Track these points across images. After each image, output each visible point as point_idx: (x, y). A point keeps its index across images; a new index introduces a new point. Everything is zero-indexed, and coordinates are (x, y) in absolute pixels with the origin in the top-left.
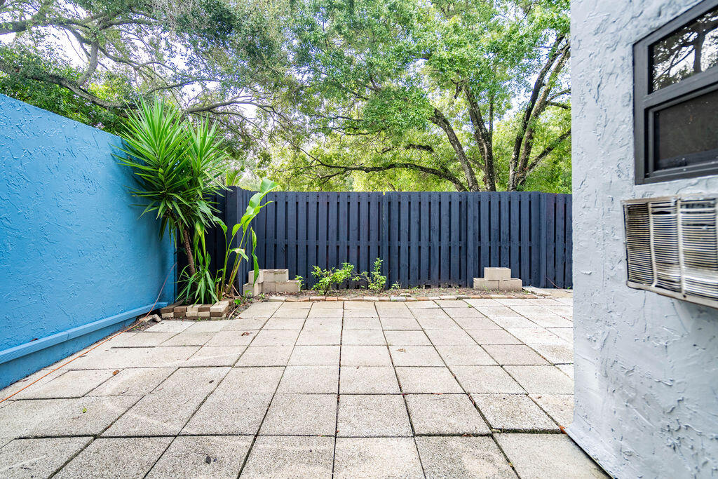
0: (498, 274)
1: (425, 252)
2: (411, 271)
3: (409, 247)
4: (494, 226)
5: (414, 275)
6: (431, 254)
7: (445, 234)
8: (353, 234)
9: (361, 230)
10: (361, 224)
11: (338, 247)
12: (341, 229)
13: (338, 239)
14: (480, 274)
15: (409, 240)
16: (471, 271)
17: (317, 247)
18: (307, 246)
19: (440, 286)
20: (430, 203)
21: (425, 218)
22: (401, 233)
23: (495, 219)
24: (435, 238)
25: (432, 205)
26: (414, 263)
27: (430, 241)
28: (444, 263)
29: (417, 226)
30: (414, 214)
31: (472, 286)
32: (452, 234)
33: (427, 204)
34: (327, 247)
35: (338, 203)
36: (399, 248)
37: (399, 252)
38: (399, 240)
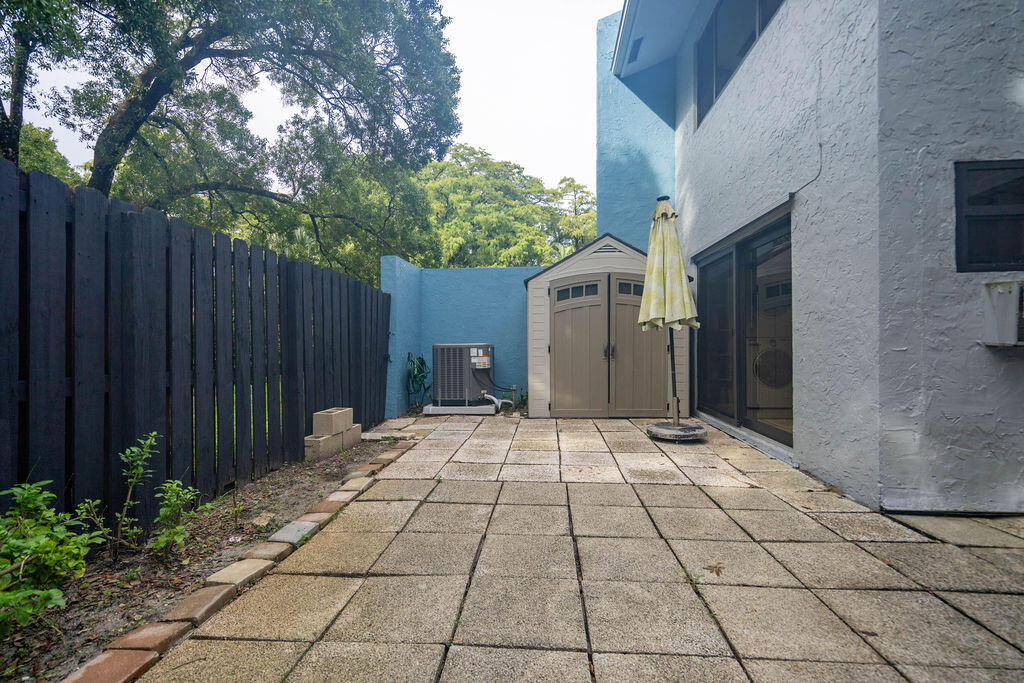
3: (192, 389)
5: (205, 463)
7: (259, 348)
14: (309, 429)
15: (192, 367)
19: (252, 479)
23: (318, 318)
26: (204, 431)
27: (234, 365)
29: (209, 327)
30: (204, 291)
31: (304, 457)
32: (271, 346)
36: (169, 391)
37: (168, 405)
38: (169, 369)
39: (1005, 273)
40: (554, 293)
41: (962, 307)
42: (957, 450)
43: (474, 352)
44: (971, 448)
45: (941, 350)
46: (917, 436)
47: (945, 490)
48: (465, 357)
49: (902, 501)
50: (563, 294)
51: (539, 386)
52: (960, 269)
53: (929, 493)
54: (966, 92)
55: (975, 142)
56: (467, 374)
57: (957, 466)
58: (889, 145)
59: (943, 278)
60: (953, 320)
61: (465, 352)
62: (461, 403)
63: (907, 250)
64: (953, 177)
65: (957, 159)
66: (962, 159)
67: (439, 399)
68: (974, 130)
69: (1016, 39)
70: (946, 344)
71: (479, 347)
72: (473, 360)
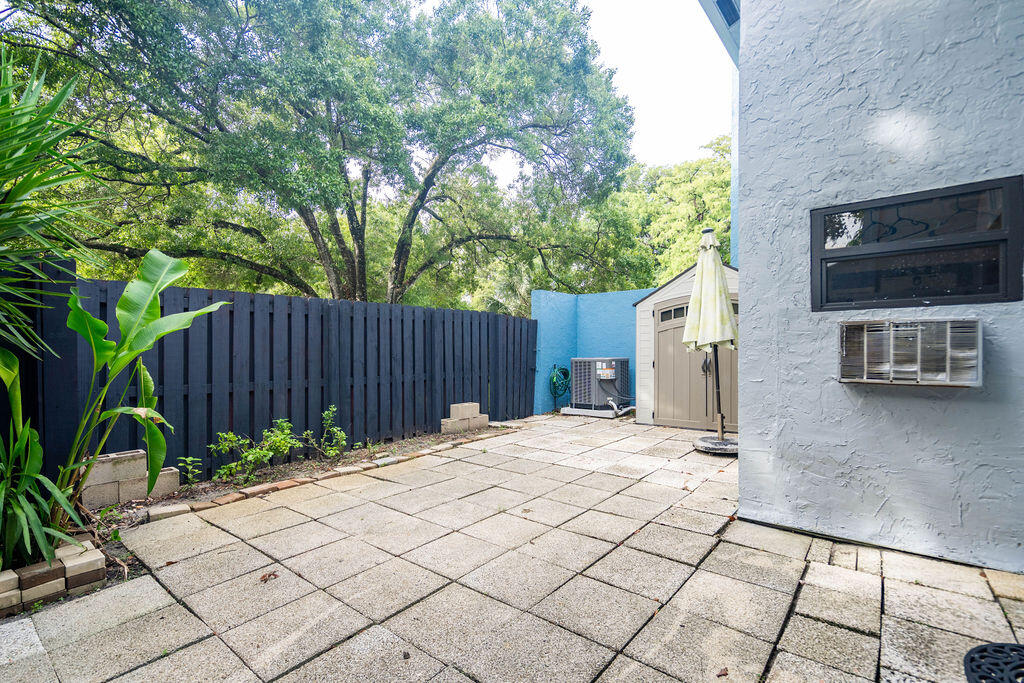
0: (466, 412)
1: (385, 390)
2: (368, 420)
3: (365, 386)
4: (458, 352)
5: (372, 425)
6: (394, 393)
7: (408, 364)
8: (280, 369)
9: (294, 361)
10: (294, 350)
11: (252, 393)
12: (258, 360)
13: (252, 378)
14: (446, 414)
15: (365, 375)
16: (439, 410)
17: (210, 396)
18: (186, 397)
19: (403, 438)
20: (391, 320)
21: (385, 342)
22: (355, 364)
23: (458, 344)
24: (397, 371)
25: (393, 323)
26: (372, 408)
27: (391, 374)
28: (409, 404)
29: (375, 354)
30: (372, 336)
31: (440, 431)
32: (417, 363)
33: (388, 322)
34: (231, 394)
35: (252, 314)
36: (352, 387)
37: (352, 394)
38: (352, 375)
39: (863, 311)
40: (658, 315)
41: (817, 344)
42: (810, 474)
43: (599, 364)
44: (824, 475)
45: (796, 383)
46: (771, 458)
47: (799, 509)
48: (592, 369)
49: (755, 512)
50: (665, 315)
51: (645, 395)
52: (814, 309)
53: (782, 510)
54: (825, 142)
55: (832, 188)
56: (594, 385)
57: (810, 489)
58: (748, 203)
59: (798, 317)
60: (806, 356)
61: (592, 364)
62: (589, 407)
63: (764, 294)
64: (809, 224)
65: (813, 206)
66: (817, 206)
67: (574, 402)
68: (831, 177)
69: (880, 80)
70: (801, 378)
71: (603, 361)
72: (598, 372)
